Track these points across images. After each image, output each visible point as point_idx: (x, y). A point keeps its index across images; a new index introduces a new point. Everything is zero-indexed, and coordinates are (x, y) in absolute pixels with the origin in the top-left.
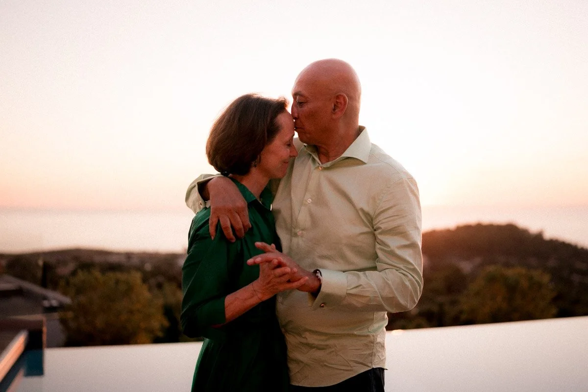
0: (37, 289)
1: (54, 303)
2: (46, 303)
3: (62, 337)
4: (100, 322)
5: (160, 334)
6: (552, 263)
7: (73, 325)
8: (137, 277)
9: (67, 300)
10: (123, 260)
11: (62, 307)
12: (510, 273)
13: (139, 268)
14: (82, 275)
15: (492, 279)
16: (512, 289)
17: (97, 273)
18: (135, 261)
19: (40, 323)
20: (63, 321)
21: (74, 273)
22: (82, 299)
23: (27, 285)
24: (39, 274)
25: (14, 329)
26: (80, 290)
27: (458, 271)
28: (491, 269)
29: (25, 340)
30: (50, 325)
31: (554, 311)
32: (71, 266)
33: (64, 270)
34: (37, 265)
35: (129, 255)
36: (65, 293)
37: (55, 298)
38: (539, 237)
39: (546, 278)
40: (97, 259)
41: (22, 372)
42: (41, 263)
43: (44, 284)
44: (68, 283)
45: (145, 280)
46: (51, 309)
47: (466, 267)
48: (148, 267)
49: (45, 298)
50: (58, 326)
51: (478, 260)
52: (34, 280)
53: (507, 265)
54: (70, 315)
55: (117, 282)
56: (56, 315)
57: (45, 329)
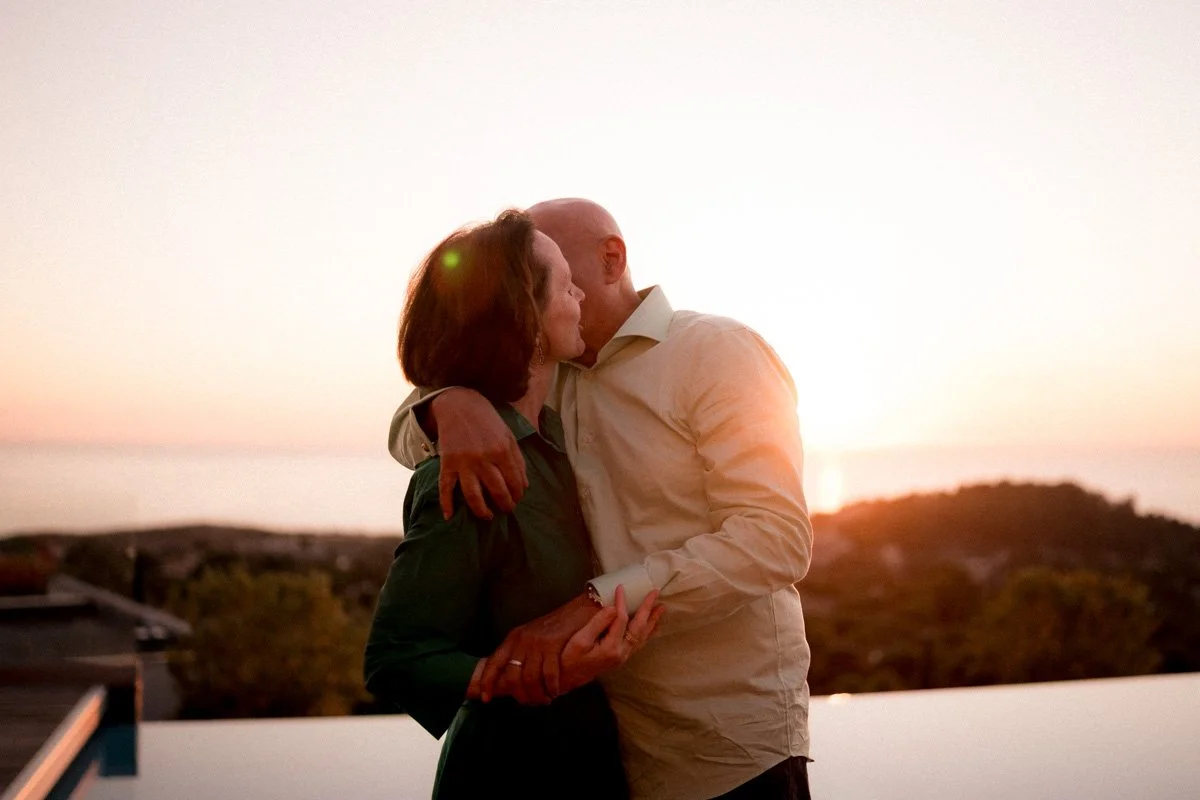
0: (123, 604)
1: (158, 632)
2: (142, 633)
3: (173, 702)
4: (247, 671)
5: (367, 697)
6: (1151, 563)
7: (193, 676)
8: (321, 582)
9: (183, 627)
10: (293, 547)
11: (172, 641)
12: (1066, 581)
13: (326, 565)
14: (212, 578)
15: (1030, 595)
16: (1071, 614)
17: (241, 574)
18: (317, 551)
19: (131, 672)
20: (175, 669)
21: (197, 573)
22: (213, 625)
23: (106, 597)
24: (129, 575)
25: (79, 683)
26: (209, 607)
27: (962, 578)
28: (1028, 573)
29: (101, 707)
30: (149, 677)
31: (1156, 658)
32: (191, 561)
33: (178, 568)
34: (125, 556)
35: (305, 539)
36: (179, 614)
37: (159, 622)
38: (1126, 509)
39: (1139, 594)
40: (242, 547)
41: (94, 769)
42: (131, 552)
43: (138, 594)
44: (184, 594)
45: (337, 589)
46: (150, 646)
47: (979, 569)
48: (343, 563)
49: (140, 622)
50: (165, 679)
51: (1002, 557)
52: (118, 587)
53: (1061, 567)
54: (189, 656)
55: (283, 592)
56: (162, 657)
57: (139, 685)
